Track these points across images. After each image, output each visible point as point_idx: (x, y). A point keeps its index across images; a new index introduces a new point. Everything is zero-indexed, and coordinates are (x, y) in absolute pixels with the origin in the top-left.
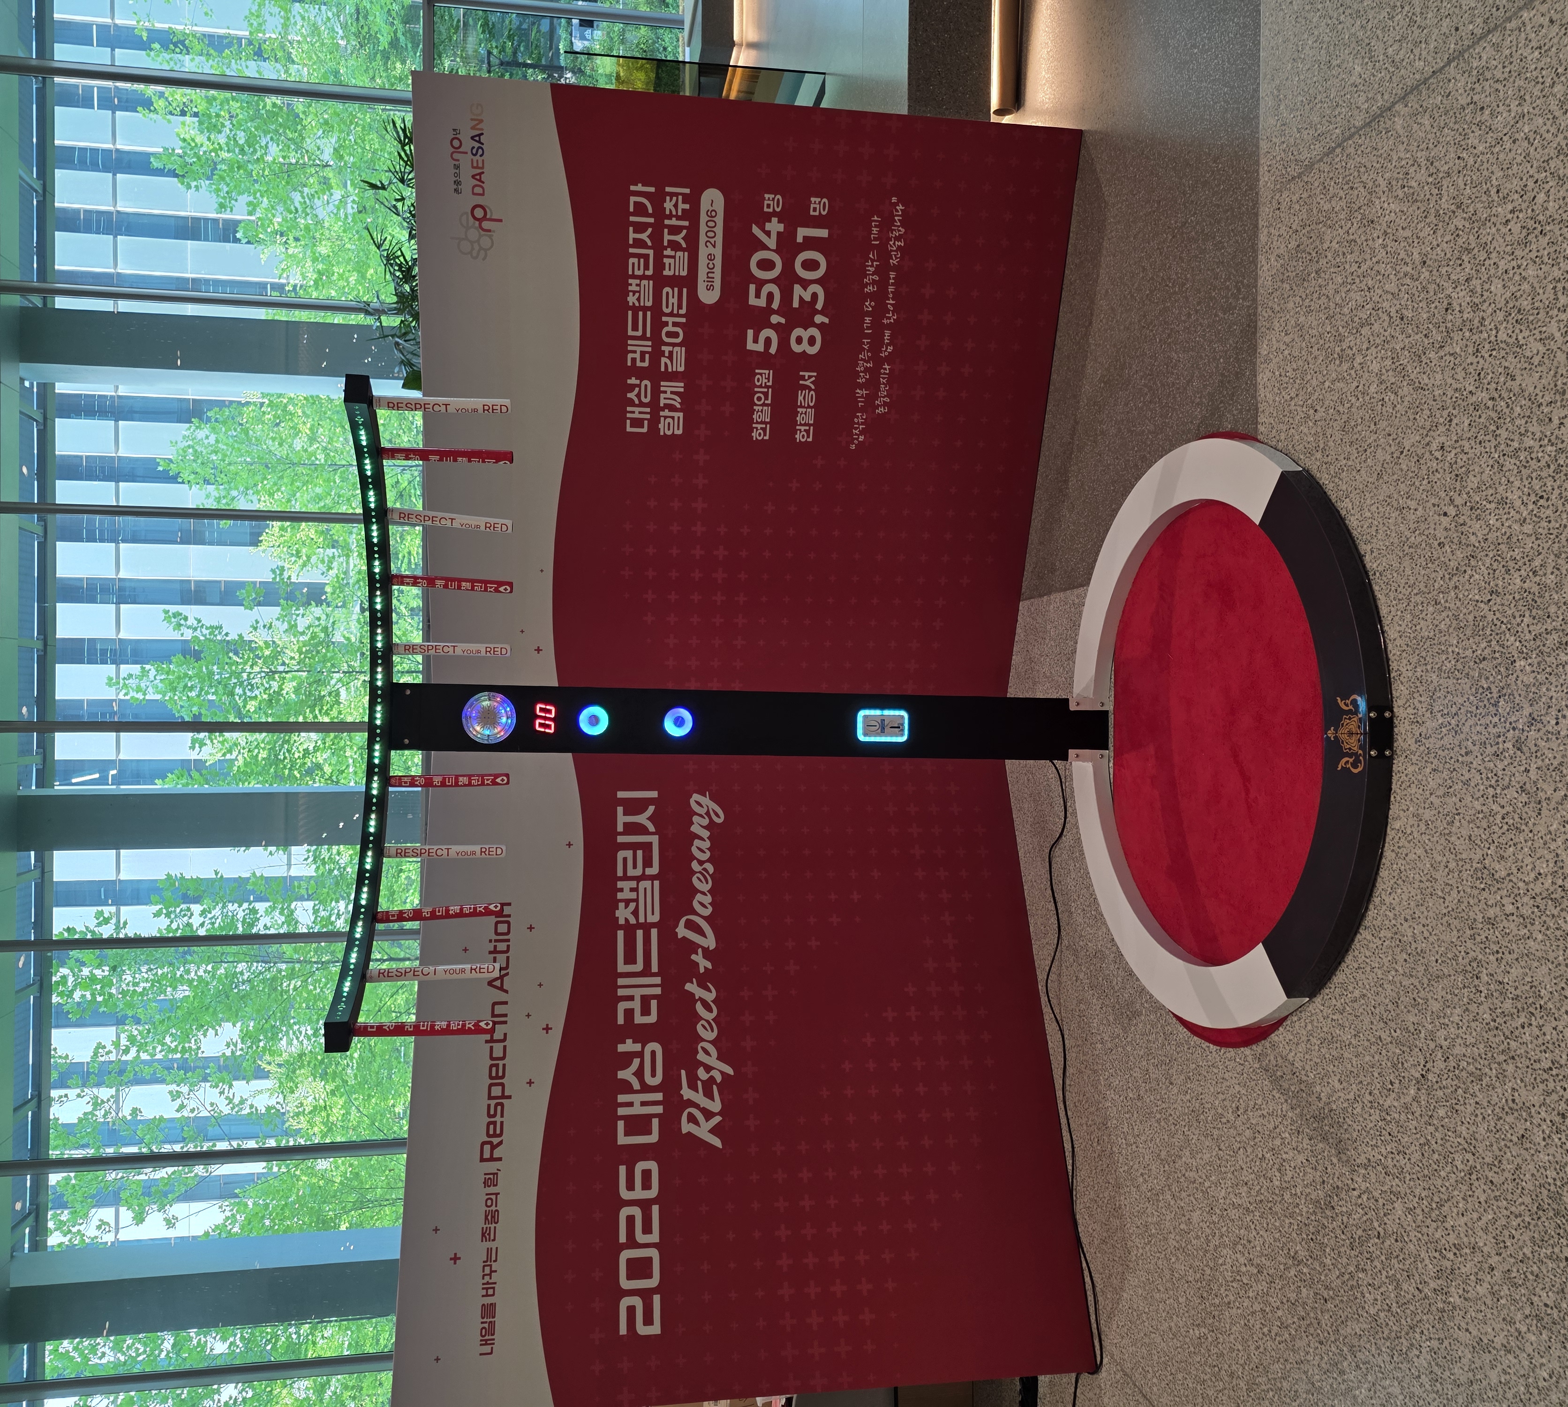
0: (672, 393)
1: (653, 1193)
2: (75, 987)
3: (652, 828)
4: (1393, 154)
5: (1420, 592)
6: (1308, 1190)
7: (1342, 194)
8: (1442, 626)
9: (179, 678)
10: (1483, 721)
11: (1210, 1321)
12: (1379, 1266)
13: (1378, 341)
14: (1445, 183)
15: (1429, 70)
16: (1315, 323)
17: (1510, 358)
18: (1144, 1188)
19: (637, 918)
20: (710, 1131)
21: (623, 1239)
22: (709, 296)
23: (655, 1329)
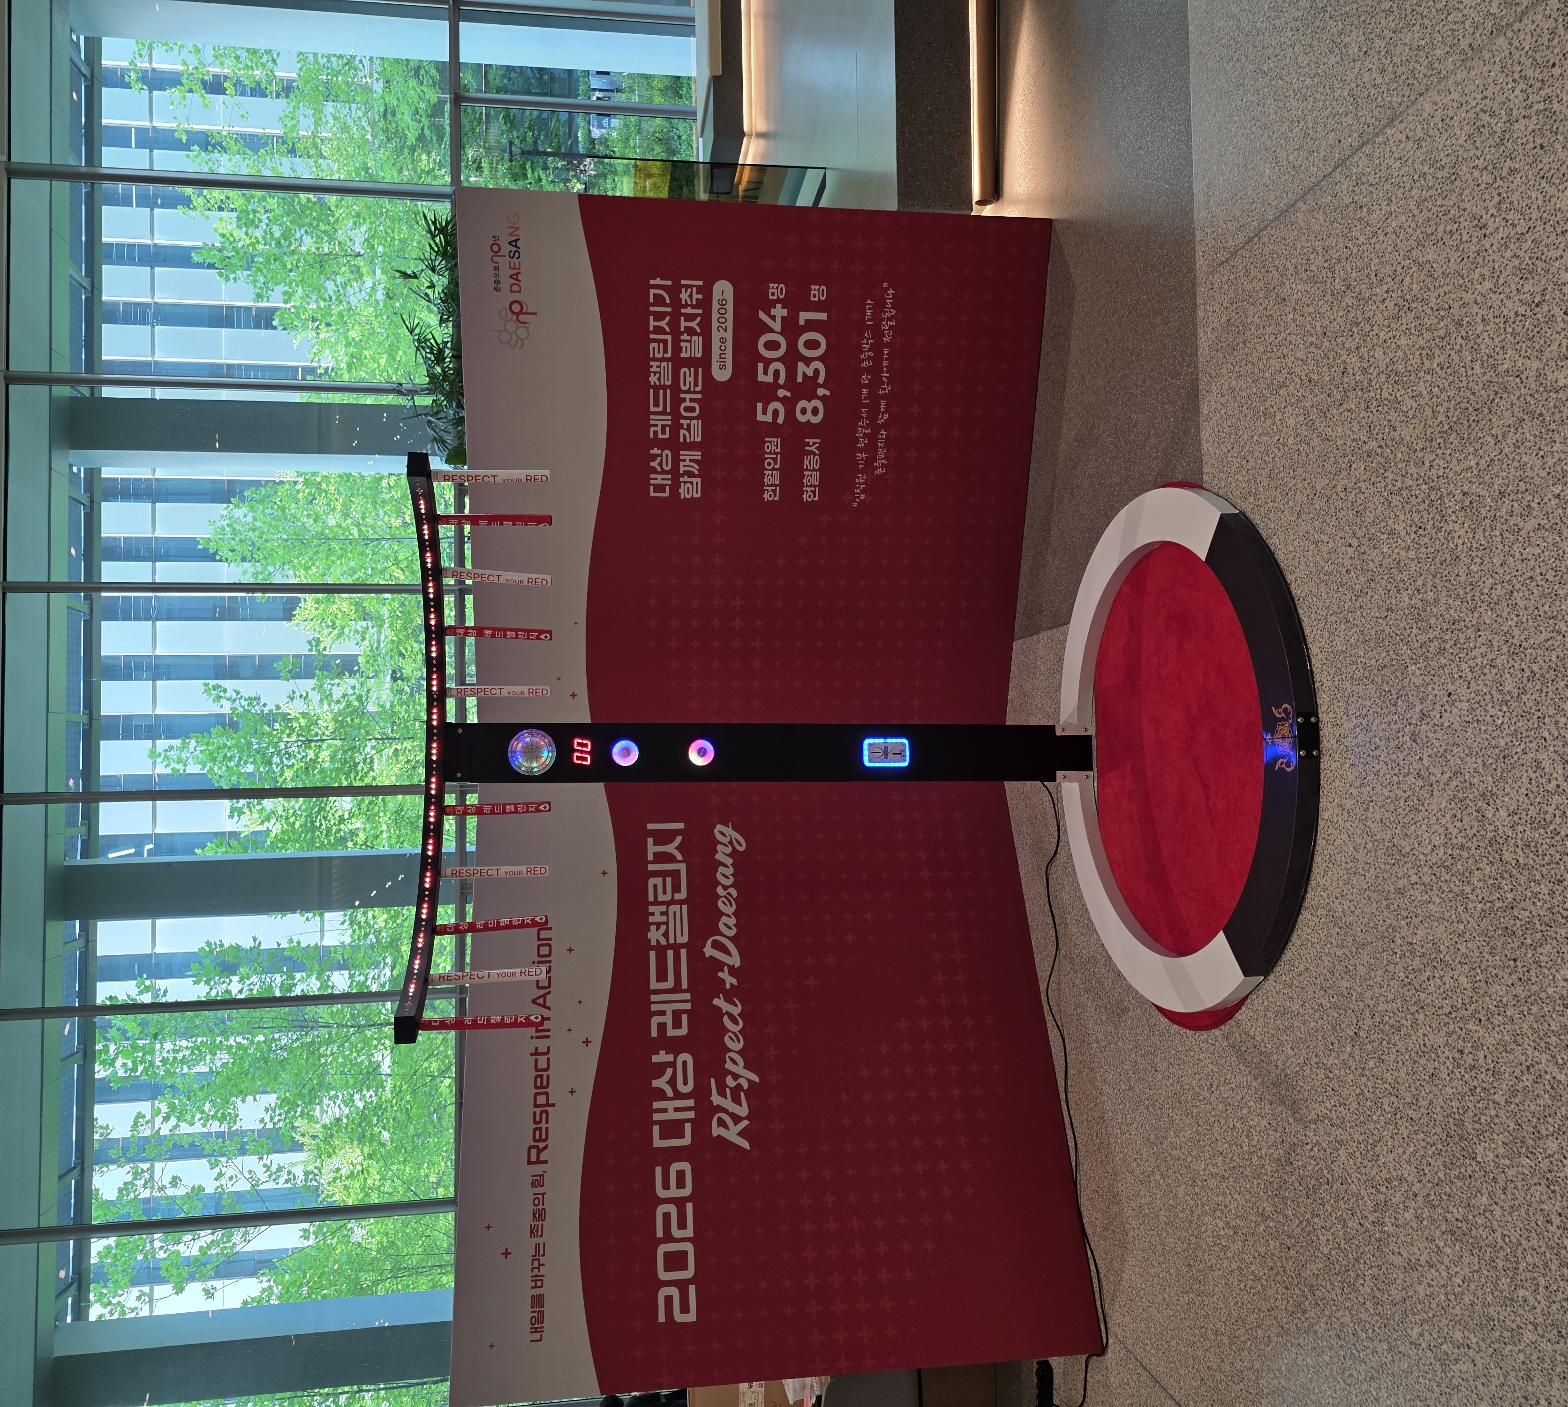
0: (690, 461)
1: (687, 1191)
2: (117, 1055)
3: (679, 857)
4: (1297, 243)
5: (1334, 613)
6: (1271, 1151)
7: (1260, 276)
8: (1352, 641)
9: (219, 748)
10: (1386, 720)
11: (1197, 1287)
12: (1330, 1209)
13: (1293, 400)
14: (1337, 267)
15: (1321, 174)
16: (1244, 386)
17: (1392, 412)
18: (1137, 1172)
19: (667, 940)
20: (740, 1134)
21: (660, 1234)
22: (722, 374)
23: (691, 1317)
